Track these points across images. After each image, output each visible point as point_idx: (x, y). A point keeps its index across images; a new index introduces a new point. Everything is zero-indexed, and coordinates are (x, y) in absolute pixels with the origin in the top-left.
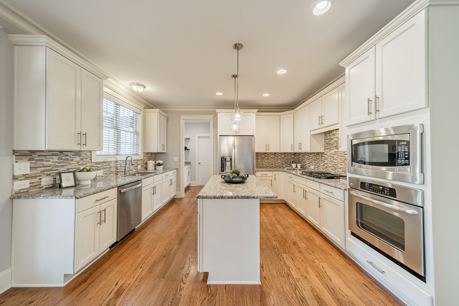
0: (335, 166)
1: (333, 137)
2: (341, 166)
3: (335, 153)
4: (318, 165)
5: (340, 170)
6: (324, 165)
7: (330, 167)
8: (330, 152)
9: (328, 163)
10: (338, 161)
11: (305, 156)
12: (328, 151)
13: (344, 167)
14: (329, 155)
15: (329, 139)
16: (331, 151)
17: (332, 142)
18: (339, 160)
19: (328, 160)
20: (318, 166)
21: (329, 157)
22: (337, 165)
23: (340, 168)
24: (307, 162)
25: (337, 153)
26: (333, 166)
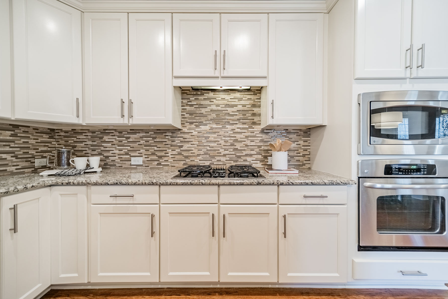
0: (212, 153)
1: (207, 102)
2: (227, 152)
3: (211, 131)
4: (159, 154)
5: (223, 159)
6: (179, 154)
7: (199, 155)
8: (197, 130)
9: (192, 149)
10: (221, 144)
11: (106, 138)
12: (193, 126)
13: (233, 153)
14: (195, 133)
15: (197, 106)
16: (200, 127)
17: (203, 111)
18: (222, 142)
19: (192, 143)
20: (160, 157)
21: (197, 138)
22: (217, 152)
23: (225, 155)
24: (117, 152)
25: (217, 130)
26: (205, 154)
